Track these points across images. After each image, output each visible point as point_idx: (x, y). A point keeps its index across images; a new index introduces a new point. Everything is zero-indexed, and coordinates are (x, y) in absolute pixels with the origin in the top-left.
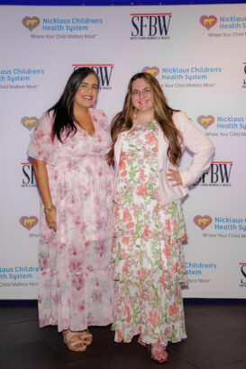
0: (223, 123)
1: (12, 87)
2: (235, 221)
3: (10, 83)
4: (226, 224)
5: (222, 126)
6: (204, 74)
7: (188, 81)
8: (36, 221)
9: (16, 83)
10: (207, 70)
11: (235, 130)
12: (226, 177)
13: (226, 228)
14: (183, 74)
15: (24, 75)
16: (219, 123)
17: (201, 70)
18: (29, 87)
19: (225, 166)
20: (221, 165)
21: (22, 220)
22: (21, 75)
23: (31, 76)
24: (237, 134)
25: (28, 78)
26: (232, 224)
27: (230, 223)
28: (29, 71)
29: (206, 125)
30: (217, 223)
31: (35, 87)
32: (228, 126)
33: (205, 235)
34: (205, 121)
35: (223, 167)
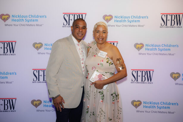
0: (149, 47)
1: (27, 25)
2: (154, 103)
3: (27, 23)
4: (150, 105)
5: (149, 49)
6: (138, 19)
7: (129, 24)
8: (40, 102)
9: (30, 23)
10: (140, 17)
11: (155, 52)
12: (150, 79)
13: (150, 107)
14: (126, 19)
15: (35, 19)
16: (147, 47)
17: (136, 17)
18: (37, 25)
19: (150, 72)
20: (147, 72)
21: (32, 102)
22: (33, 19)
23: (39, 19)
24: (156, 54)
25: (37, 20)
26: (153, 105)
27: (152, 105)
28: (38, 16)
29: (139, 49)
30: (145, 105)
31: (41, 25)
32: (151, 50)
33: (138, 111)
34: (139, 47)
35: (148, 72)
